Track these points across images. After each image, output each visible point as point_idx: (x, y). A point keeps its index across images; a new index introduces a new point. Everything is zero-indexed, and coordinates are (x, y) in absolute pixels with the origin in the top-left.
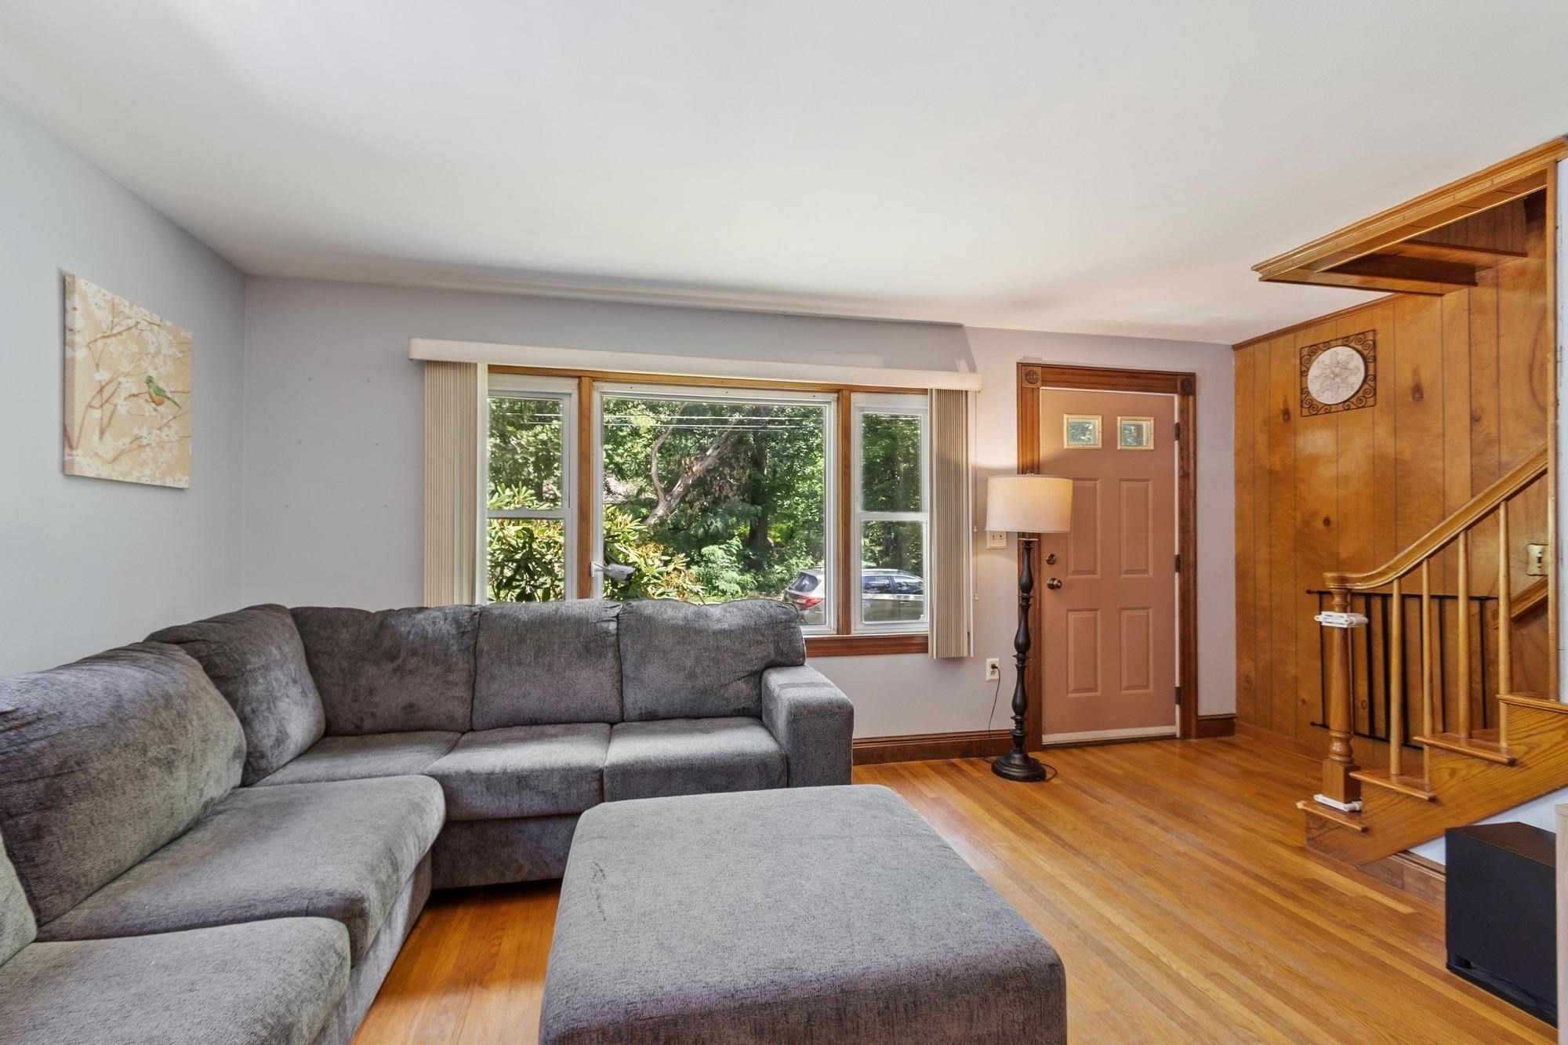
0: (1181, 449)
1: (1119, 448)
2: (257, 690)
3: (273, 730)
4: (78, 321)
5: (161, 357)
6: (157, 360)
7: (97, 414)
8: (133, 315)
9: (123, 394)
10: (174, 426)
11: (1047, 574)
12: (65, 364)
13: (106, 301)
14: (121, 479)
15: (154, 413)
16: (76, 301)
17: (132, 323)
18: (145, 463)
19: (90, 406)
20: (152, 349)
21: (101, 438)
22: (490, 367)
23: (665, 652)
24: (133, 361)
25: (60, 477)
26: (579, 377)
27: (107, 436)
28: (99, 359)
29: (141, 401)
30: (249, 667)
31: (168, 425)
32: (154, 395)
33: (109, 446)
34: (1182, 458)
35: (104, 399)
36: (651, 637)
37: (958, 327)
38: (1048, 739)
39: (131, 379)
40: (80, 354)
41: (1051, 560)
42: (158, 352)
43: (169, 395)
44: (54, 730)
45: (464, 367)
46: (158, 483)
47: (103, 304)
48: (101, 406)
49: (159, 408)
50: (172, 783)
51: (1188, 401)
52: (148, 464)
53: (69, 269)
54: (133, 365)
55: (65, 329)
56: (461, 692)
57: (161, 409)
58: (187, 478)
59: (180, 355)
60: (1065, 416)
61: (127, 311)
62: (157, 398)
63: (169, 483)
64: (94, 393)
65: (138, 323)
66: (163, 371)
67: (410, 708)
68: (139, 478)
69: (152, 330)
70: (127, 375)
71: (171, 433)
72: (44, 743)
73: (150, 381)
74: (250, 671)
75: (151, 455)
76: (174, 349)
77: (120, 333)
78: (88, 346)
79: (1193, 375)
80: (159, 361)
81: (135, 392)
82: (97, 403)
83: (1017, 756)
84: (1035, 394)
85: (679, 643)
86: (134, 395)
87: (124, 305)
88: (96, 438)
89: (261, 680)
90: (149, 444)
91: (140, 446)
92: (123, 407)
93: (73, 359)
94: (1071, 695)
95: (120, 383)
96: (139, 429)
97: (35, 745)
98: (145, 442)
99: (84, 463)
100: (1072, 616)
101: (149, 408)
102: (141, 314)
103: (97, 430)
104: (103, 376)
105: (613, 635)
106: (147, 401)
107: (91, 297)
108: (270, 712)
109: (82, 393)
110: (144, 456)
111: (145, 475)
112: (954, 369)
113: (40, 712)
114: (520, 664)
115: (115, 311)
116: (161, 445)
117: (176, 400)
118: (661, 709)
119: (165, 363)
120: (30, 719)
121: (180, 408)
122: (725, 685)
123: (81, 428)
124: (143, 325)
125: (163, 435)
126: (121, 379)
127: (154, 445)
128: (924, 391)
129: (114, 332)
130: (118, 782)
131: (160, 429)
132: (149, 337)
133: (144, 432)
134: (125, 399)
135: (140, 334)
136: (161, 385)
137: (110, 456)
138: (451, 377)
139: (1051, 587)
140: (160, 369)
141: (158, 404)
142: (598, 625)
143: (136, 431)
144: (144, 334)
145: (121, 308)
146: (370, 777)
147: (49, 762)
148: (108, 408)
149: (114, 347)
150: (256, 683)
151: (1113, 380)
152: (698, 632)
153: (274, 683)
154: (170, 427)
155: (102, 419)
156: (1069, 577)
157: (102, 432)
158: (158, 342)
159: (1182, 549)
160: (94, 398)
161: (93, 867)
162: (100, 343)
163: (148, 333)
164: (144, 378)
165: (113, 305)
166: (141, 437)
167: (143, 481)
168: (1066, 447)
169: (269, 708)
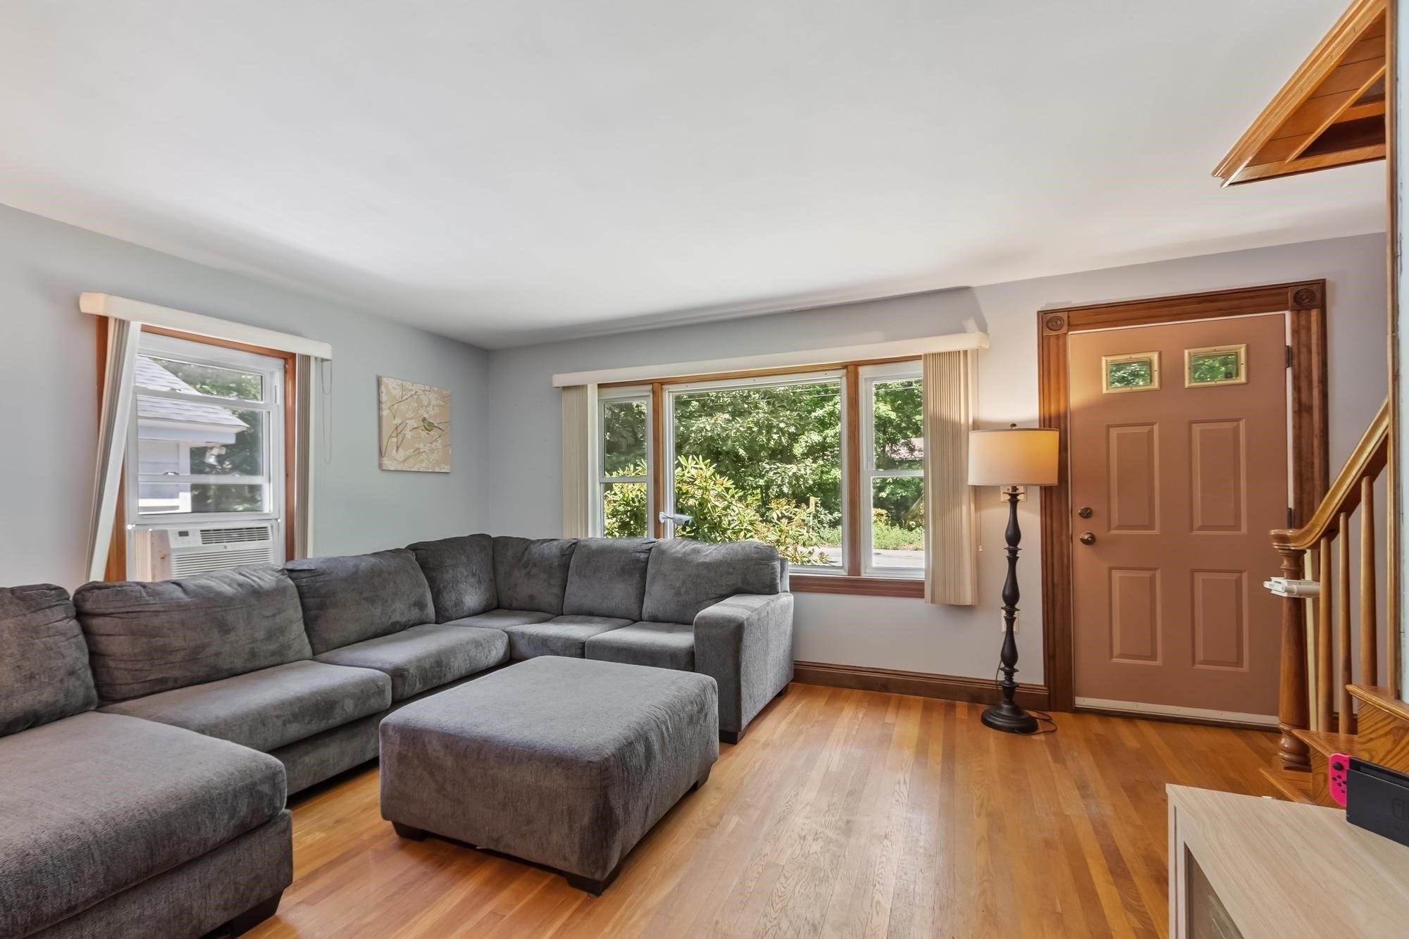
0: (1296, 378)
1: (1187, 385)
2: (448, 576)
3: (454, 598)
4: (384, 398)
5: (431, 407)
6: (428, 409)
7: (395, 440)
8: (413, 388)
9: (409, 428)
10: (440, 441)
11: (1080, 529)
12: (380, 418)
13: (398, 385)
14: (408, 470)
15: (427, 436)
16: (383, 389)
17: (413, 392)
18: (422, 461)
19: (391, 436)
20: (425, 403)
21: (397, 451)
22: (599, 385)
23: (665, 575)
24: (414, 411)
25: (378, 470)
26: (652, 384)
27: (400, 450)
28: (396, 413)
29: (420, 431)
30: (445, 564)
31: (436, 441)
32: (426, 426)
33: (402, 454)
34: (1297, 388)
35: (398, 432)
36: (661, 565)
37: (967, 289)
38: (1081, 702)
39: (413, 421)
40: (385, 413)
41: (1087, 514)
42: (429, 404)
43: (436, 425)
44: (327, 579)
45: (581, 388)
46: (430, 470)
47: (397, 387)
48: (397, 436)
49: (430, 433)
50: (372, 609)
51: (1310, 316)
52: (424, 461)
53: (380, 374)
54: (414, 414)
55: (379, 402)
56: (556, 590)
57: (431, 433)
58: (448, 467)
59: (442, 404)
60: (1104, 359)
61: (410, 387)
62: (428, 428)
63: (437, 470)
64: (393, 430)
65: (416, 392)
66: (431, 414)
67: (532, 597)
68: (419, 469)
69: (425, 394)
70: (411, 419)
71: (438, 444)
72: (322, 583)
73: (424, 420)
74: (446, 566)
75: (426, 457)
76: (439, 401)
77: (407, 399)
78: (389, 408)
79: (1322, 284)
80: (430, 409)
81: (416, 426)
82: (394, 435)
83: (1005, 706)
84: (1061, 342)
85: (675, 570)
86: (415, 428)
87: (408, 385)
88: (395, 451)
89: (450, 572)
90: (424, 451)
91: (419, 453)
92: (409, 435)
93: (382, 416)
94: (1115, 660)
95: (407, 424)
96: (419, 444)
97: (319, 584)
98: (422, 450)
99: (389, 464)
100: (1116, 575)
101: (424, 434)
102: (418, 387)
103: (395, 448)
104: (398, 421)
105: (642, 562)
106: (423, 430)
107: (392, 386)
108: (454, 589)
109: (387, 430)
110: (421, 457)
111: (423, 467)
112: (961, 330)
113: (325, 571)
114: (585, 576)
115: (403, 388)
116: (432, 451)
117: (441, 427)
118: (660, 615)
119: (433, 409)
120: (320, 573)
121: (443, 431)
122: (700, 602)
123: (387, 446)
124: (420, 392)
125: (433, 446)
126: (407, 421)
127: (427, 451)
128: (918, 358)
129: (404, 398)
130: (348, 604)
131: (431, 443)
132: (423, 397)
133: (421, 445)
134: (410, 431)
135: (418, 398)
136: (431, 421)
137: (402, 459)
138: (574, 394)
139: (1085, 542)
140: (430, 413)
141: (429, 431)
142: (633, 554)
143: (417, 446)
144: (421, 397)
145: (407, 387)
146: (483, 627)
147: (322, 591)
148: (400, 437)
149: (403, 406)
150: (447, 572)
151: (1176, 310)
152: (688, 563)
153: (458, 574)
154: (437, 441)
155: (397, 442)
156: (1113, 532)
157: (398, 448)
158: (429, 399)
159: (1299, 502)
160: (393, 432)
161: (335, 637)
162: (396, 406)
163: (423, 396)
164: (421, 419)
165: (402, 386)
166: (420, 448)
167: (421, 470)
168: (1104, 391)
169: (453, 587)
